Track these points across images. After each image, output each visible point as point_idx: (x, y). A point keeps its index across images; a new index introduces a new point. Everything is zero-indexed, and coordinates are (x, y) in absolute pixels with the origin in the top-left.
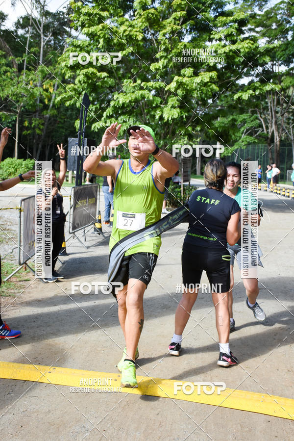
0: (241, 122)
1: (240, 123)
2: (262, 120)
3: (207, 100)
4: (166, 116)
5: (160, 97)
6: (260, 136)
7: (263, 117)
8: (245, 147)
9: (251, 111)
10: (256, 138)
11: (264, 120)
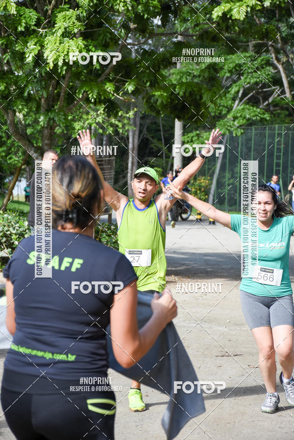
0: (230, 71)
1: (228, 75)
2: (280, 67)
3: (148, 19)
4: (50, 56)
5: (36, 9)
6: (275, 104)
7: (284, 59)
8: (239, 132)
9: (255, 46)
10: (267, 110)
11: (284, 69)
